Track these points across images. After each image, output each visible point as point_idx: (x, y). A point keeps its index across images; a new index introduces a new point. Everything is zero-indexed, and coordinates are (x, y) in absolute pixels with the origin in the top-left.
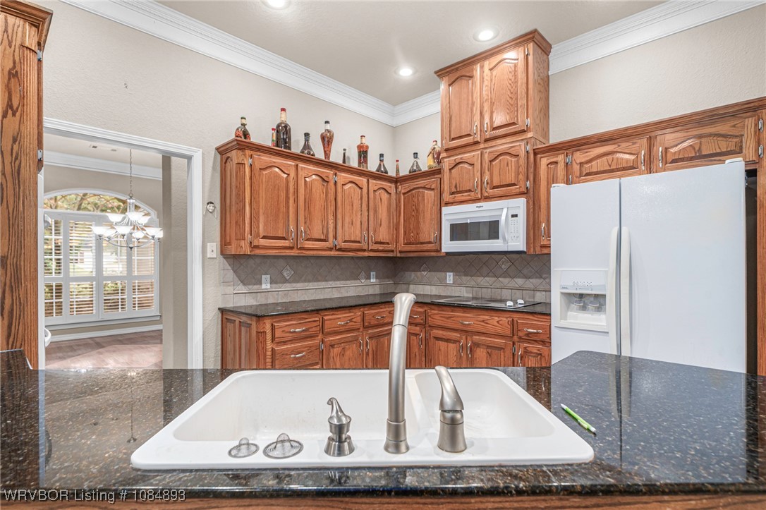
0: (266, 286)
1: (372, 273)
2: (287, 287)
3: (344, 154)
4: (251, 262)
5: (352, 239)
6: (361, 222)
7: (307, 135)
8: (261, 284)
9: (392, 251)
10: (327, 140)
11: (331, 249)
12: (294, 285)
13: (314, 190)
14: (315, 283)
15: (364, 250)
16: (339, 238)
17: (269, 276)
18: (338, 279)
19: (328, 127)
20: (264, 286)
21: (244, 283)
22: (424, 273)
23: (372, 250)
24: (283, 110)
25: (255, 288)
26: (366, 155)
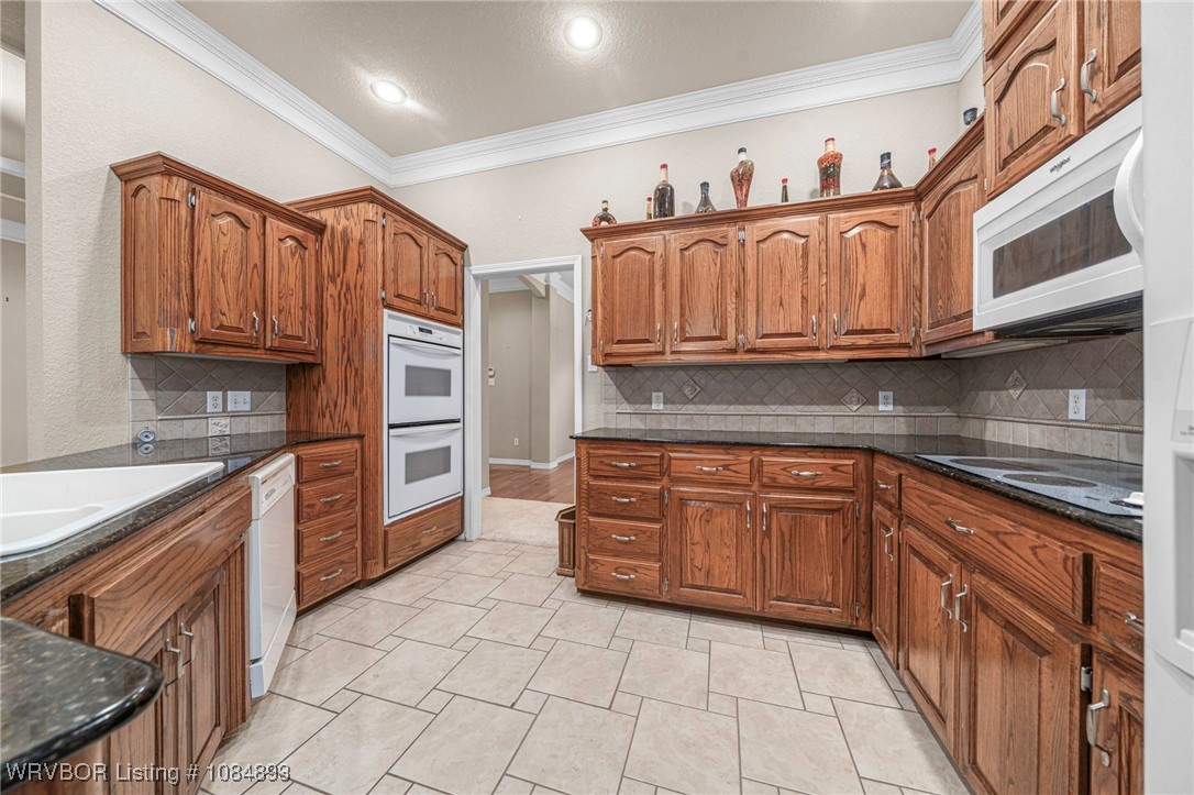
0: (657, 406)
1: (881, 394)
2: (691, 409)
3: (785, 188)
4: (638, 376)
5: (782, 331)
6: (805, 299)
7: (705, 186)
8: (651, 404)
9: (907, 346)
10: (742, 179)
11: (733, 351)
12: (702, 407)
13: (697, 265)
14: (742, 407)
15: (817, 349)
16: (751, 332)
17: (661, 394)
18: (788, 401)
19: (743, 157)
20: (654, 407)
21: (629, 400)
22: (1015, 393)
23: (833, 348)
24: (664, 166)
25: (644, 408)
26: (830, 171)
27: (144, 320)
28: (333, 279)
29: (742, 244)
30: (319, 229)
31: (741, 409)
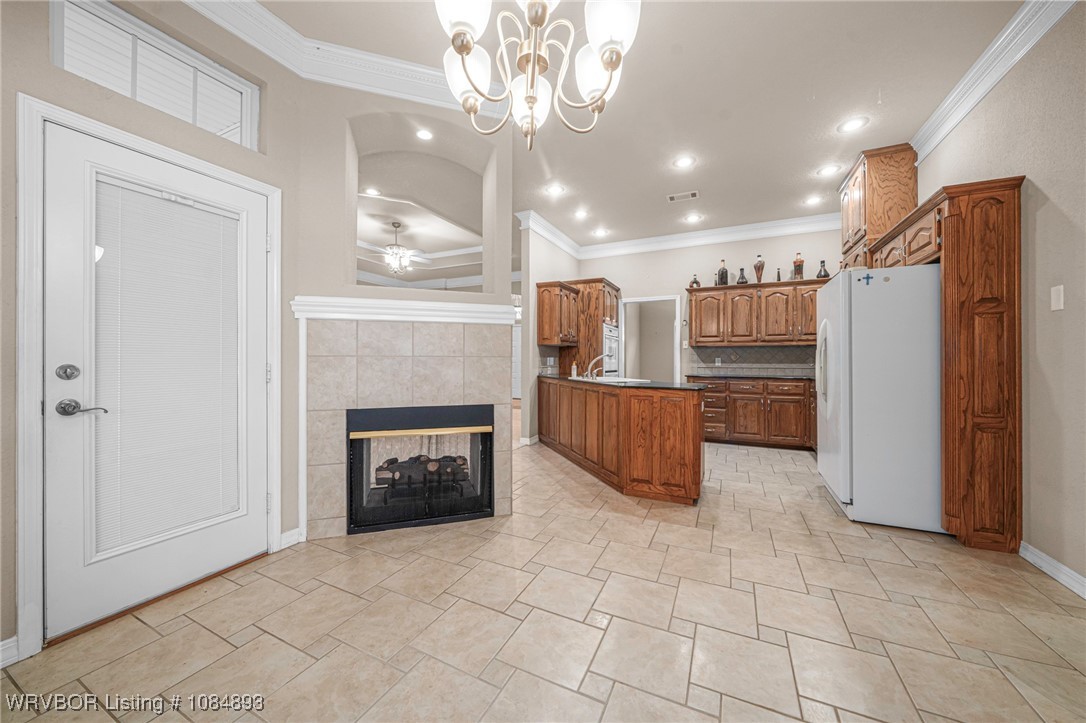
0: (718, 364)
2: (735, 365)
3: (779, 275)
4: (709, 350)
5: (776, 333)
6: (787, 321)
7: (742, 270)
8: (715, 363)
10: (759, 268)
11: (755, 341)
12: (740, 365)
13: (739, 305)
15: (792, 341)
16: (763, 333)
17: (720, 359)
18: (781, 362)
19: (760, 259)
21: (703, 361)
24: (723, 261)
25: (711, 365)
26: (799, 268)
27: (547, 334)
28: (583, 312)
29: (760, 297)
30: (577, 292)
31: (758, 365)
